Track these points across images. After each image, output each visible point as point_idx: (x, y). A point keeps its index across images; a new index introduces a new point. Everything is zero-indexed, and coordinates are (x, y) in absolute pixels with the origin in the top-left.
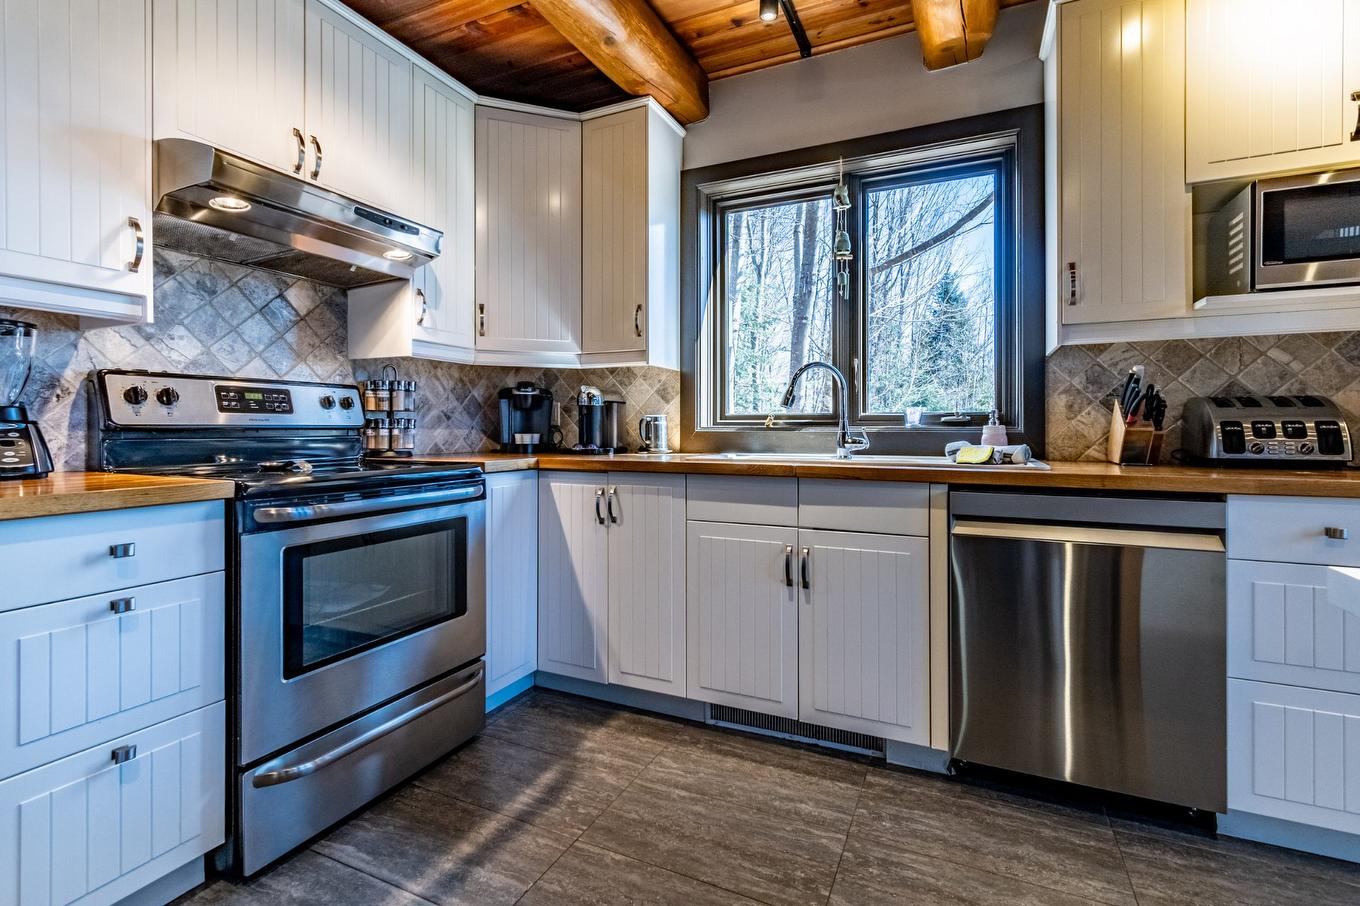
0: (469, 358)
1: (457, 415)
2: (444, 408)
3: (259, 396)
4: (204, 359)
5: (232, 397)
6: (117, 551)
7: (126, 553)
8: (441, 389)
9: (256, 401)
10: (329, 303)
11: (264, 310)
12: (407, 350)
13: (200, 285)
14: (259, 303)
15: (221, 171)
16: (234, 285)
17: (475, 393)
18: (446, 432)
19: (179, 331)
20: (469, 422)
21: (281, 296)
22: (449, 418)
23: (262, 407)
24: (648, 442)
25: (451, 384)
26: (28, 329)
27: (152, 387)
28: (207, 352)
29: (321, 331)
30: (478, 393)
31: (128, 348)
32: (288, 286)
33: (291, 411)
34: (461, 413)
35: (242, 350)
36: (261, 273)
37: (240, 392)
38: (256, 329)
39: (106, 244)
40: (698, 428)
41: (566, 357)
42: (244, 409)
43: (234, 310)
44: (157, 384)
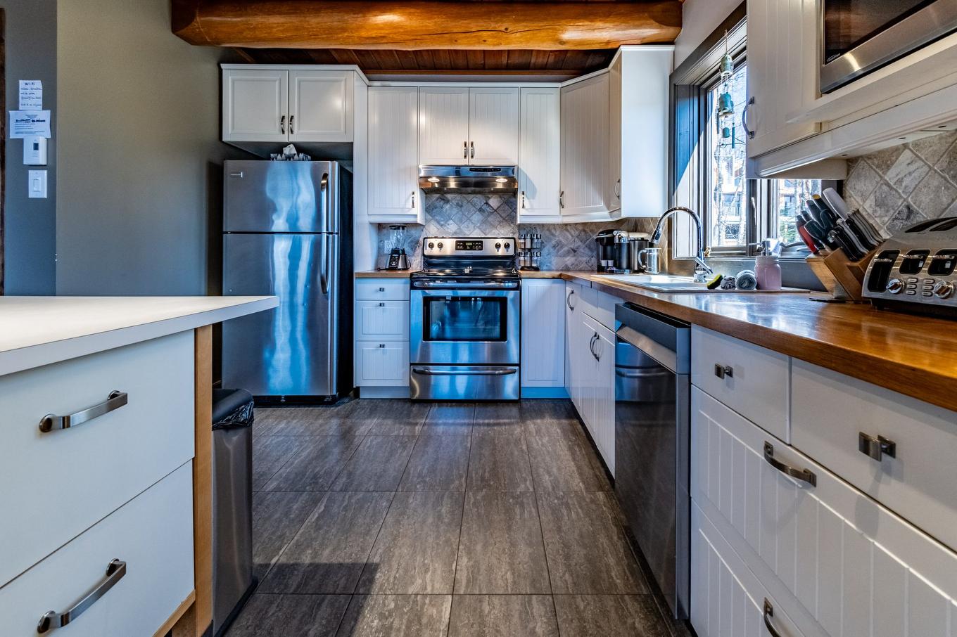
0: (558, 220)
1: (581, 250)
2: (572, 247)
3: (471, 244)
4: (458, 231)
5: (461, 244)
6: (382, 290)
7: (383, 290)
8: (570, 237)
9: (469, 246)
10: (506, 202)
11: (481, 210)
13: (458, 204)
14: (478, 207)
16: (469, 202)
17: (592, 237)
18: (574, 259)
19: (451, 222)
20: (590, 253)
21: (487, 203)
22: (575, 251)
23: (471, 248)
24: (644, 266)
25: (577, 233)
26: (403, 227)
27: (436, 242)
28: (460, 229)
29: (504, 215)
31: (436, 230)
32: (489, 198)
33: (482, 249)
34: (584, 249)
35: (471, 226)
36: (479, 196)
37: (464, 242)
38: (477, 217)
39: (406, 201)
40: (674, 258)
41: (601, 215)
42: (465, 248)
43: (469, 211)
44: (439, 241)
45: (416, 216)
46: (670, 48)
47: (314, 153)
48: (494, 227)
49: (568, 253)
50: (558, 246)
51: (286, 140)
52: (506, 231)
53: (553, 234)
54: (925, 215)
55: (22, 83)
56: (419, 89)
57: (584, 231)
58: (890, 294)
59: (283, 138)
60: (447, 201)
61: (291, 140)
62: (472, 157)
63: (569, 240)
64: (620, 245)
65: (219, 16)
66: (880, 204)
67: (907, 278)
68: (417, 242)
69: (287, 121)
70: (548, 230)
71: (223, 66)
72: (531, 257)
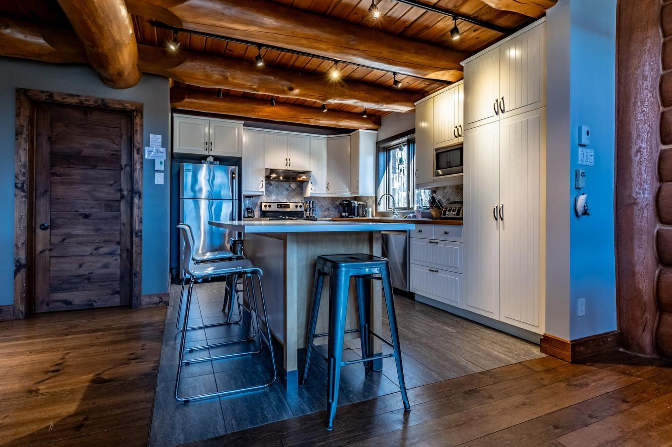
0: (326, 195)
1: (331, 209)
2: (327, 207)
3: (284, 205)
5: (279, 206)
8: (326, 202)
10: (299, 186)
11: (287, 189)
12: (309, 196)
15: (272, 171)
17: (337, 203)
18: (328, 213)
21: (290, 186)
22: (329, 209)
23: (284, 207)
24: (366, 215)
25: (329, 201)
26: (252, 197)
27: (268, 204)
28: (277, 198)
29: (298, 192)
30: (338, 203)
31: (264, 199)
32: (292, 184)
33: (288, 208)
35: (283, 197)
36: (286, 183)
37: (281, 205)
38: (285, 193)
39: (259, 184)
40: (378, 212)
41: (347, 194)
42: (281, 207)
43: (281, 190)
44: (269, 204)
45: (263, 192)
46: (376, 132)
47: (222, 161)
48: (293, 197)
49: (326, 210)
50: (322, 207)
51: (208, 154)
52: (298, 200)
53: (319, 202)
54: (452, 200)
55: (151, 136)
56: (265, 132)
57: (333, 200)
58: (446, 216)
59: (207, 153)
60: (271, 185)
61: (210, 154)
62: (289, 165)
63: (326, 204)
64: (354, 206)
65: (195, 99)
66: (443, 197)
67: (449, 213)
68: (256, 204)
69: (209, 144)
70: (318, 200)
71: (174, 115)
72: (312, 212)
